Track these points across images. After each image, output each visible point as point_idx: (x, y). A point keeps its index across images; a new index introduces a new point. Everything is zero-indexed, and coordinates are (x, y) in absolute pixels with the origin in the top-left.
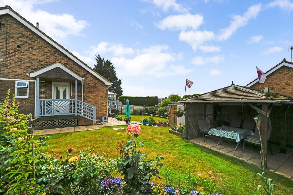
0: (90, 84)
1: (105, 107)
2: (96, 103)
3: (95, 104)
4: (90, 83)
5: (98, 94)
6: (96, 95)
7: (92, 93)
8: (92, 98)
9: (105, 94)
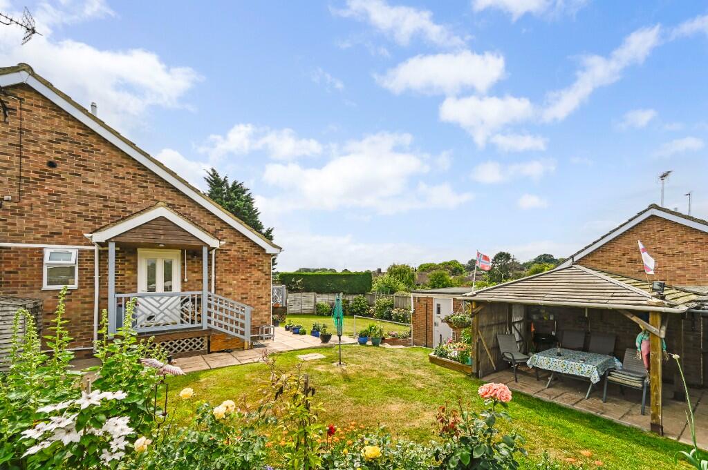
0: (229, 253)
1: (266, 304)
2: (244, 296)
3: (242, 298)
4: (230, 250)
5: (248, 275)
6: (243, 277)
7: (235, 272)
8: (235, 285)
9: (266, 275)
